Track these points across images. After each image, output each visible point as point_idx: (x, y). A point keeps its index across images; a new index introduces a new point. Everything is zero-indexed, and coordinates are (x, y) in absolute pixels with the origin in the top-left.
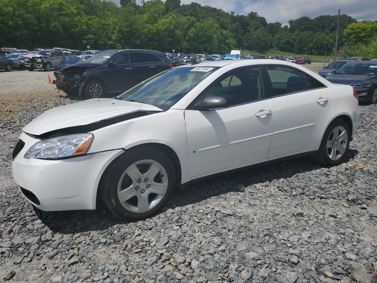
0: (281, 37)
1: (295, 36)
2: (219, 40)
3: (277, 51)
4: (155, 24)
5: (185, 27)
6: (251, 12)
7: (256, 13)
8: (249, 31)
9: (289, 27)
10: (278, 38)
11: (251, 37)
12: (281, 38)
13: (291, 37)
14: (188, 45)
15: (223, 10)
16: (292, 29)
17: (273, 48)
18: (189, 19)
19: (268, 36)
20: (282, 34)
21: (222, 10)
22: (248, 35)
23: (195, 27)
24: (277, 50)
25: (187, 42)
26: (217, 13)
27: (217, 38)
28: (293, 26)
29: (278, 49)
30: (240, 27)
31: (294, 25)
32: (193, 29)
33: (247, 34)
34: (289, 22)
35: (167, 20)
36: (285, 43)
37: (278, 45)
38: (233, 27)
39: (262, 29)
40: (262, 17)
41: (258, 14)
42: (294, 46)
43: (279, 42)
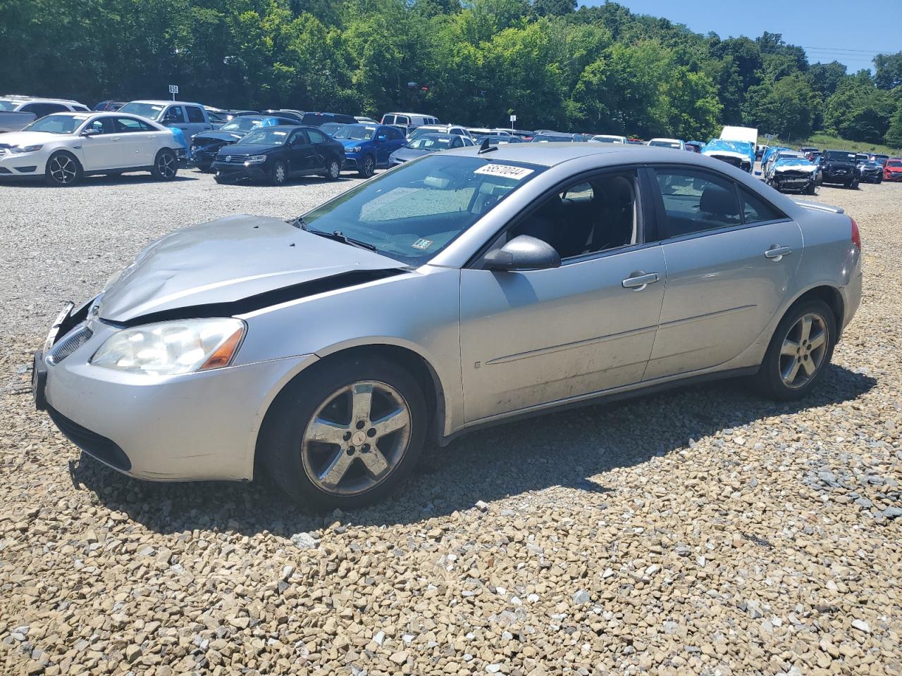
0: (849, 100)
1: (893, 99)
2: (675, 98)
3: (835, 140)
4: (482, 44)
5: (575, 56)
6: (766, 33)
7: (778, 36)
8: (758, 81)
9: (874, 73)
10: (840, 104)
11: (764, 96)
12: (849, 103)
13: (878, 100)
14: (580, 108)
15: (687, 27)
16: (885, 80)
17: (821, 128)
18: (591, 34)
19: (814, 97)
20: (853, 91)
21: (685, 26)
22: (754, 92)
23: (607, 57)
24: (834, 136)
25: (576, 100)
26: (672, 32)
27: (668, 93)
28: (886, 72)
29: (836, 132)
30: (733, 69)
31: (890, 69)
32: (599, 64)
33: (752, 88)
34: (874, 60)
35: (523, 34)
36: (858, 118)
37: (837, 123)
38: (713, 69)
39: (797, 77)
40: (797, 45)
41: (783, 39)
42: (888, 127)
43: (843, 114)
